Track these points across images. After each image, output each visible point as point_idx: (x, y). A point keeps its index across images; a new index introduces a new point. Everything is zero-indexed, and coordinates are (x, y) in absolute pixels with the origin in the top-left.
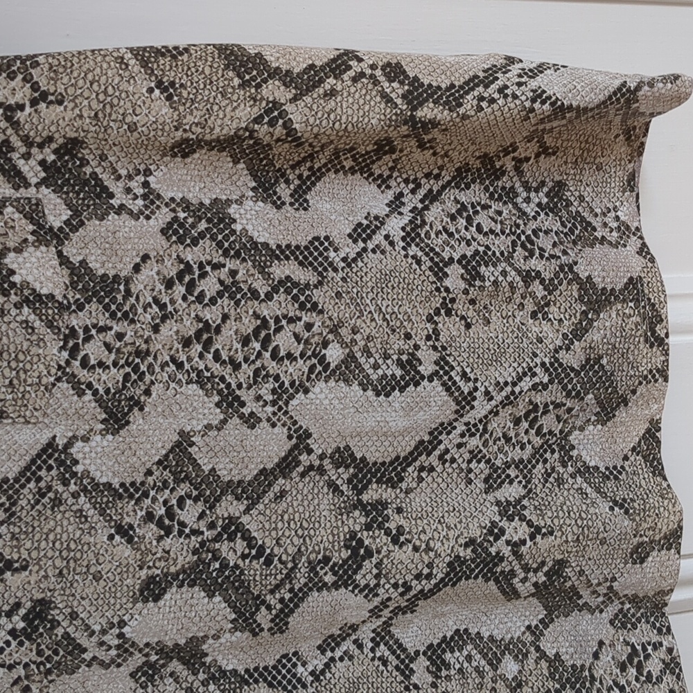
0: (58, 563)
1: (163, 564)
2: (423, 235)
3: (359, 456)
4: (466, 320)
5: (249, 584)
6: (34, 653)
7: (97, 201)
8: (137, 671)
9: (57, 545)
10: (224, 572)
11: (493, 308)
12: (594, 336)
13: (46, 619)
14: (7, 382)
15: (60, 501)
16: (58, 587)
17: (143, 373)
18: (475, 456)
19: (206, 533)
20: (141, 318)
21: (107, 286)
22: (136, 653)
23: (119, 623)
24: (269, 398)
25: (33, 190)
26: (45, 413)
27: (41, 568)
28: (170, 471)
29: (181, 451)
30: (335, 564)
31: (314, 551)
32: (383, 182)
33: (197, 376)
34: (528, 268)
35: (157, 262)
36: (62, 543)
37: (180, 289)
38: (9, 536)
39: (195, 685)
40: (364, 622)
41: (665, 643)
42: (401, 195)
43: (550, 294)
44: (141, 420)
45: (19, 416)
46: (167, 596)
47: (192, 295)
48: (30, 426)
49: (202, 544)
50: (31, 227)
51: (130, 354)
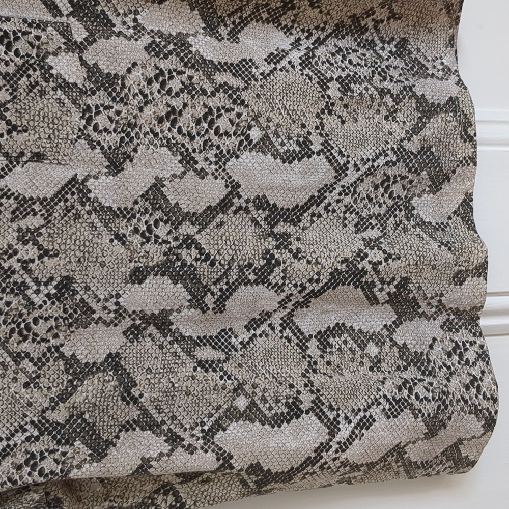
0: (78, 253)
1: (144, 260)
2: (313, 63)
3: (272, 202)
4: (342, 118)
5: (200, 277)
6: (62, 310)
7: (105, 28)
8: (128, 331)
9: (77, 242)
10: (184, 269)
11: (359, 112)
12: (427, 132)
13: (69, 289)
14: (47, 136)
15: (80, 216)
16: (78, 269)
17: (133, 137)
18: (348, 209)
19: (172, 243)
20: (132, 102)
21: (110, 81)
22: (127, 317)
23: (116, 295)
24: (213, 160)
25: (64, 19)
26: (71, 159)
27: (67, 256)
28: (150, 203)
29: (156, 189)
30: (256, 268)
31: (242, 259)
32: (287, 30)
33: (167, 142)
34: (382, 87)
35: (142, 67)
36: (80, 242)
37: (156, 86)
38: (47, 234)
39: (165, 343)
40: (275, 311)
41: (478, 342)
42: (299, 39)
43: (397, 104)
44: (131, 169)
45: (54, 159)
46: (147, 281)
47: (164, 90)
48: (61, 166)
49: (170, 249)
50: (63, 40)
51: (124, 125)
